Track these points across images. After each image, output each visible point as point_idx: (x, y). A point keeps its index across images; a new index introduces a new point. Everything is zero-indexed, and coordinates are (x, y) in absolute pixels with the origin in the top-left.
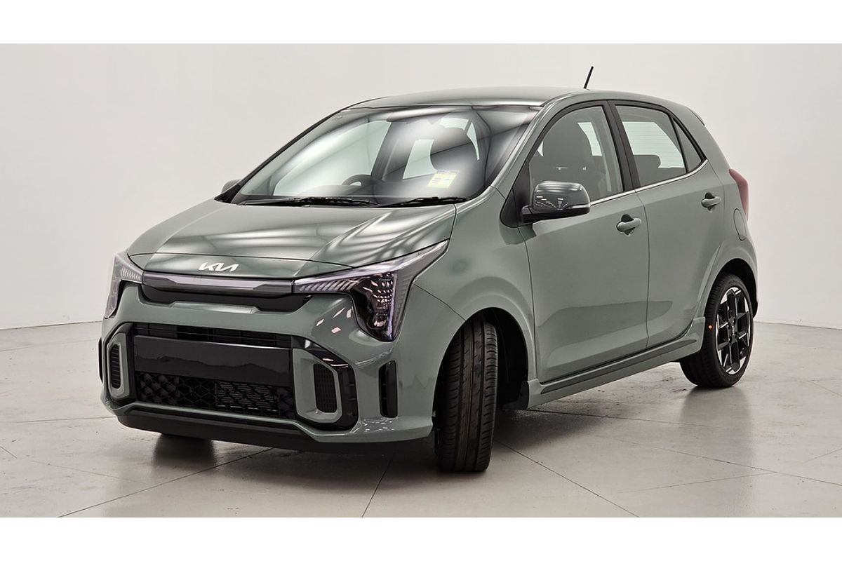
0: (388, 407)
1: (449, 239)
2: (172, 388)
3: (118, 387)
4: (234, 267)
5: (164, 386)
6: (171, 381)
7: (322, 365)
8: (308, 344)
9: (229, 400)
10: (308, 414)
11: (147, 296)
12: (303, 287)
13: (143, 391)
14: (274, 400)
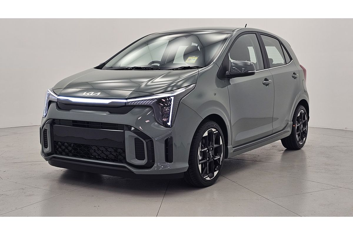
0: (169, 158)
1: (196, 83)
2: (70, 148)
3: (47, 148)
4: (99, 94)
5: (67, 148)
6: (70, 145)
7: (138, 138)
8: (133, 129)
9: (95, 154)
10: (131, 161)
11: (60, 107)
12: (130, 103)
13: (57, 149)
14: (117, 155)
